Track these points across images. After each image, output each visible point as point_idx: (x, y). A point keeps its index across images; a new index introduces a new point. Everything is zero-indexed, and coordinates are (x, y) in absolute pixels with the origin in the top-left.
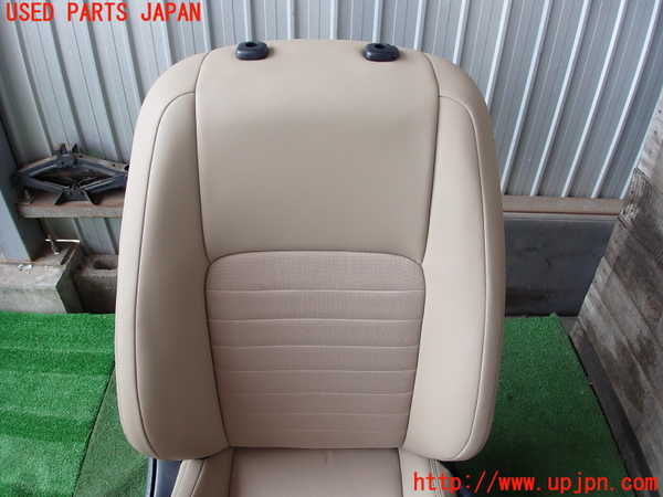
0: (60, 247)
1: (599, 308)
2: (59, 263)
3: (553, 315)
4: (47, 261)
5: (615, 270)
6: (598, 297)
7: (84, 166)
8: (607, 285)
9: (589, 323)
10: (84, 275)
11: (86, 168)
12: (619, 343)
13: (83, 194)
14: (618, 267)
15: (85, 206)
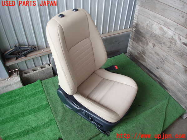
0: (15, 72)
1: (132, 48)
2: (17, 75)
3: (122, 53)
4: (13, 76)
5: (133, 40)
6: (131, 46)
7: (22, 48)
8: (133, 43)
9: (131, 52)
10: (24, 76)
11: (23, 49)
12: (138, 53)
13: (22, 56)
14: (134, 40)
15: (23, 58)
